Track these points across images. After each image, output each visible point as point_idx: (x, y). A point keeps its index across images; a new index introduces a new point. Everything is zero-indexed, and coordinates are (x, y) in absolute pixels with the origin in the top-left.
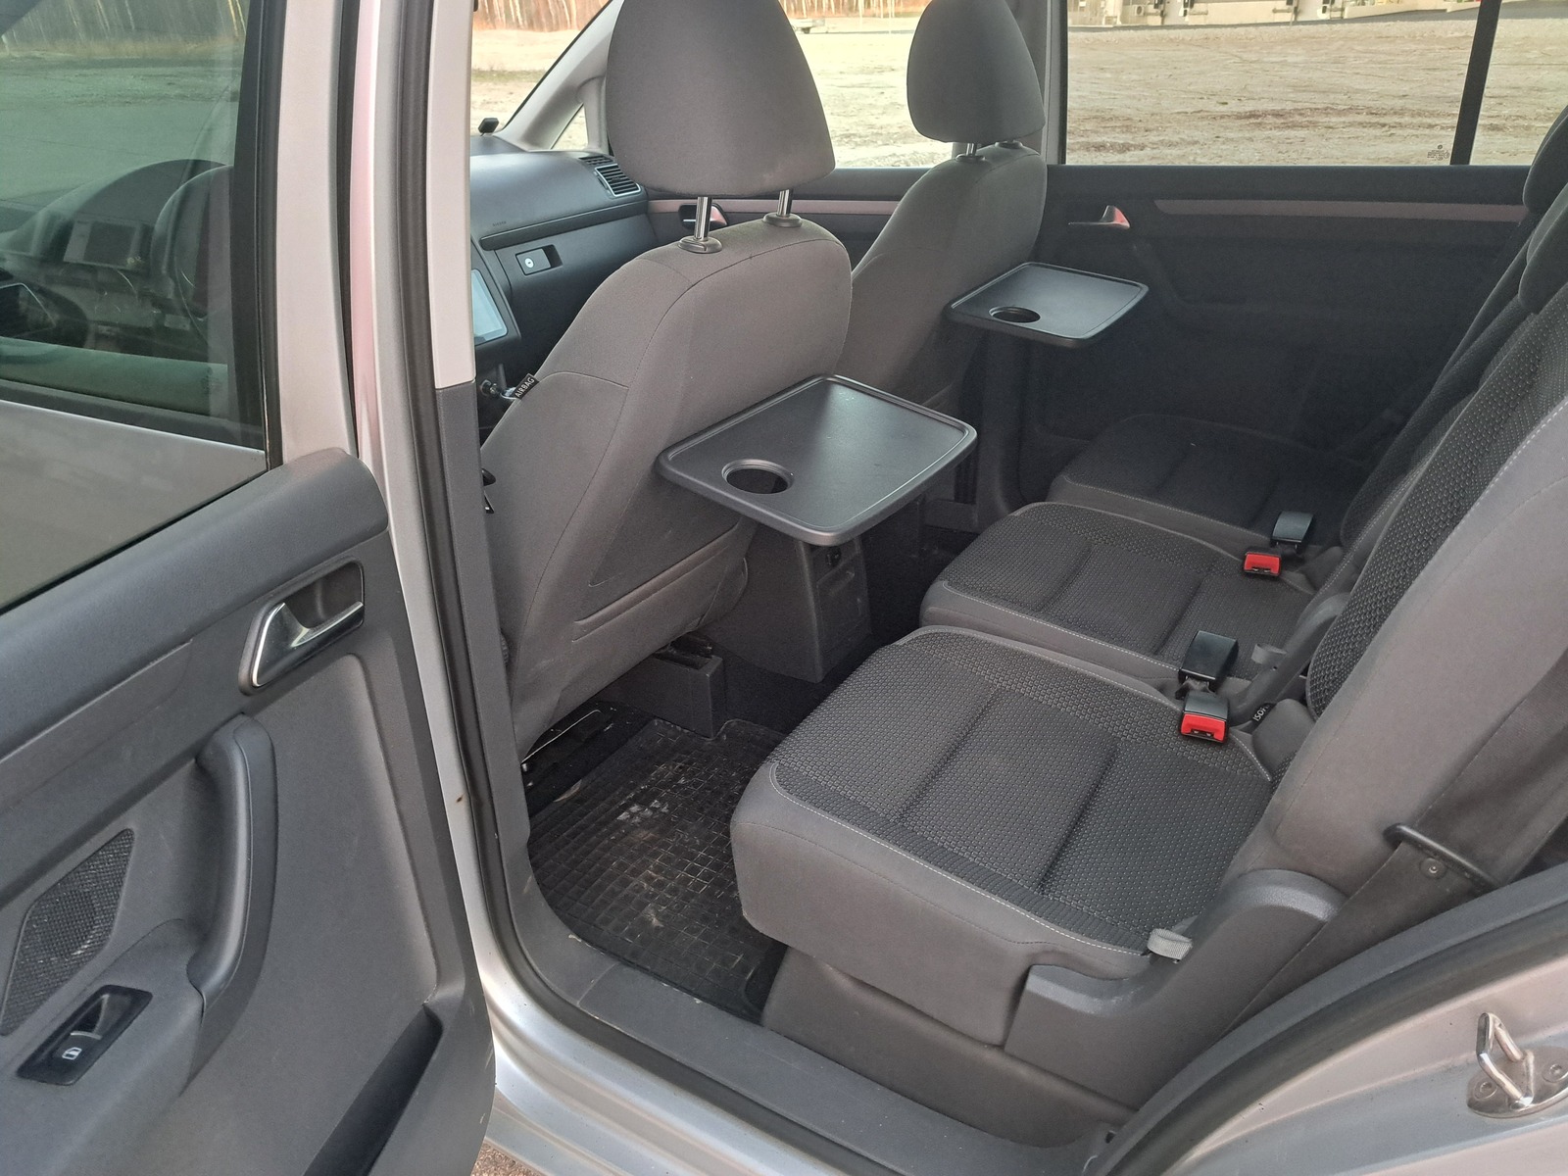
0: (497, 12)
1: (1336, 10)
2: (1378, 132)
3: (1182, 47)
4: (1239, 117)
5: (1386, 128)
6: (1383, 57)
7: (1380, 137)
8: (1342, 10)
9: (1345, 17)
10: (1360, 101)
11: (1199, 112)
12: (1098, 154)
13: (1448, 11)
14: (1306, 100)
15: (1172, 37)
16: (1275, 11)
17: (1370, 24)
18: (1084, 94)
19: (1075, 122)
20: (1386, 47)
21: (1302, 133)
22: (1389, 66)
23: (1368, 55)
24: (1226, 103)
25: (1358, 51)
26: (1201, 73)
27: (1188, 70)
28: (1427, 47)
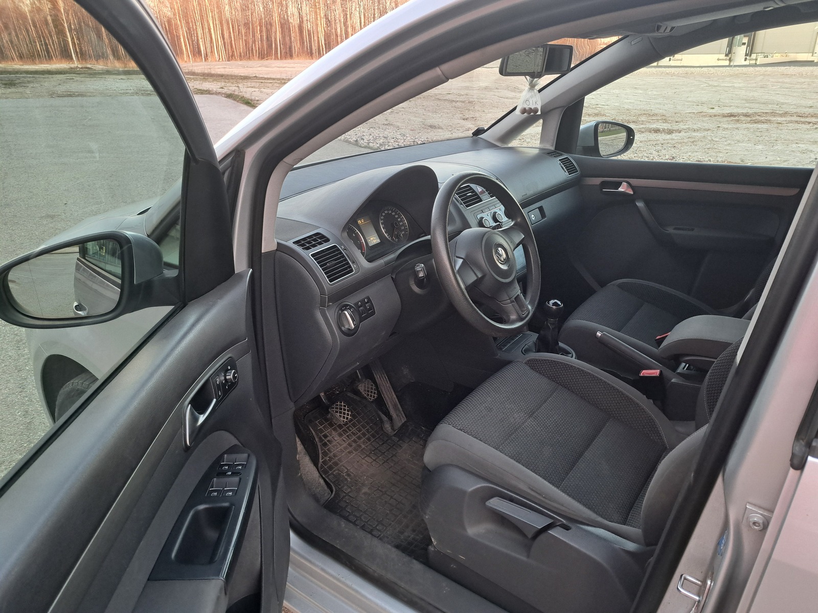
0: (314, 52)
1: (753, 60)
2: (808, 126)
3: (674, 77)
4: (724, 116)
5: (811, 125)
6: (788, 85)
7: (810, 130)
8: (756, 60)
9: (758, 64)
10: (786, 108)
11: (701, 113)
12: (656, 134)
13: (815, 61)
14: (757, 108)
15: (668, 72)
16: (718, 60)
17: (776, 68)
18: (632, 101)
19: (634, 116)
20: (787, 80)
21: (765, 126)
22: (793, 90)
23: (779, 84)
24: (713, 108)
25: (773, 82)
26: (691, 92)
27: (683, 90)
28: (811, 81)
